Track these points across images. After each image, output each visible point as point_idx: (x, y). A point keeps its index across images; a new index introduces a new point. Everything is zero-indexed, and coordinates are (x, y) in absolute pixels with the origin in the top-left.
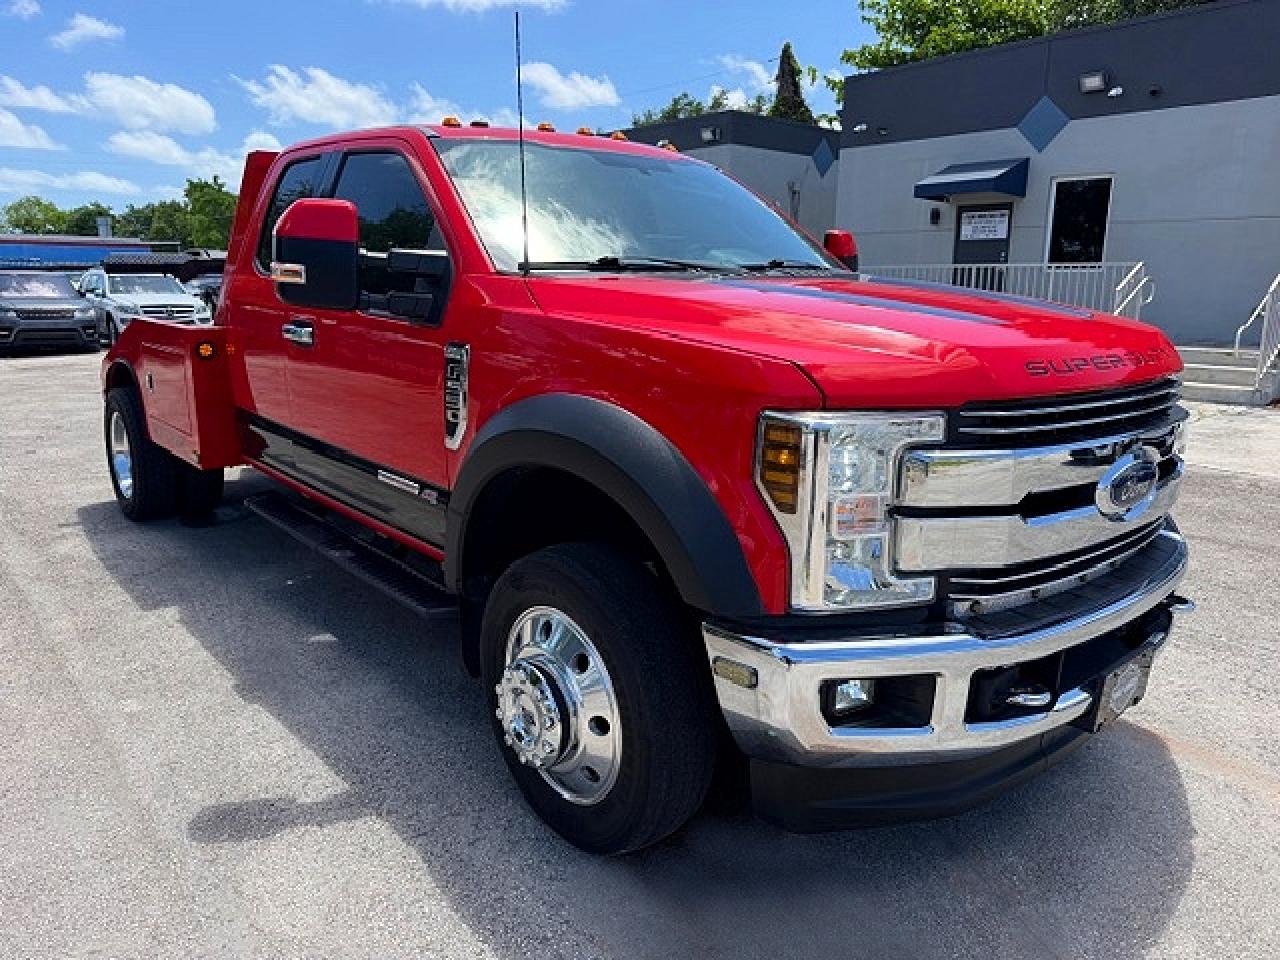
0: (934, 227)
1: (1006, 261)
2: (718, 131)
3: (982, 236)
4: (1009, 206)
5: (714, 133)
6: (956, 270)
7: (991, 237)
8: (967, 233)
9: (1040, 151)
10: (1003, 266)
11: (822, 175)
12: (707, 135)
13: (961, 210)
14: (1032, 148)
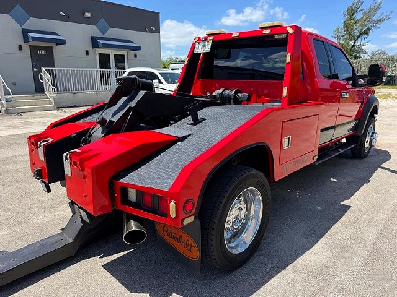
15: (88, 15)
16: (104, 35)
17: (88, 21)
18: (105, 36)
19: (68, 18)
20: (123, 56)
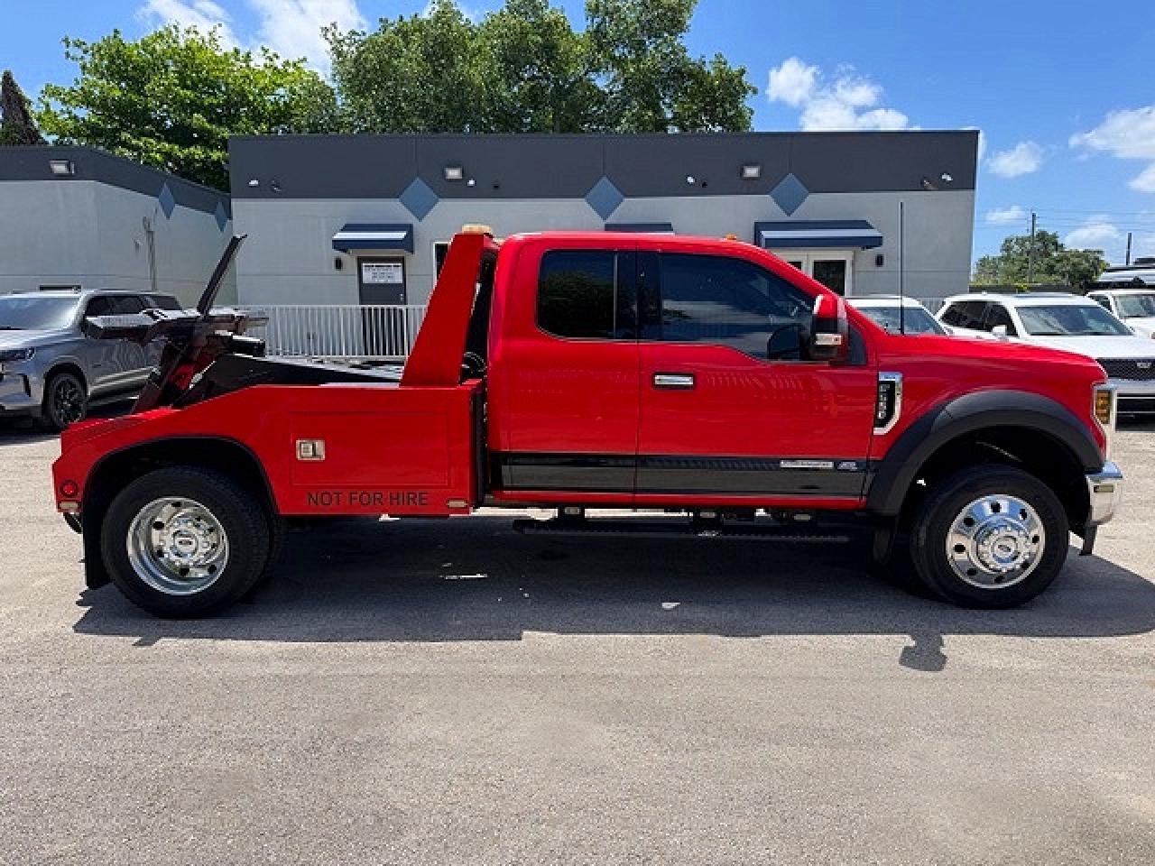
0: (338, 272)
1: (405, 303)
2: (73, 166)
3: (382, 281)
4: (402, 260)
5: (68, 167)
6: (363, 310)
7: (390, 281)
8: (368, 277)
9: (420, 220)
10: (403, 307)
11: (168, 217)
12: (60, 168)
13: (360, 260)
14: (414, 218)
15: (752, 172)
16: (789, 215)
17: (752, 187)
18: (794, 217)
19: (703, 188)
20: (842, 263)
